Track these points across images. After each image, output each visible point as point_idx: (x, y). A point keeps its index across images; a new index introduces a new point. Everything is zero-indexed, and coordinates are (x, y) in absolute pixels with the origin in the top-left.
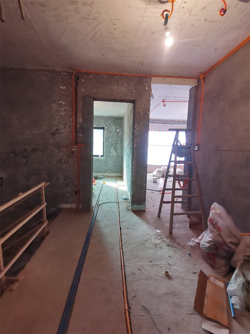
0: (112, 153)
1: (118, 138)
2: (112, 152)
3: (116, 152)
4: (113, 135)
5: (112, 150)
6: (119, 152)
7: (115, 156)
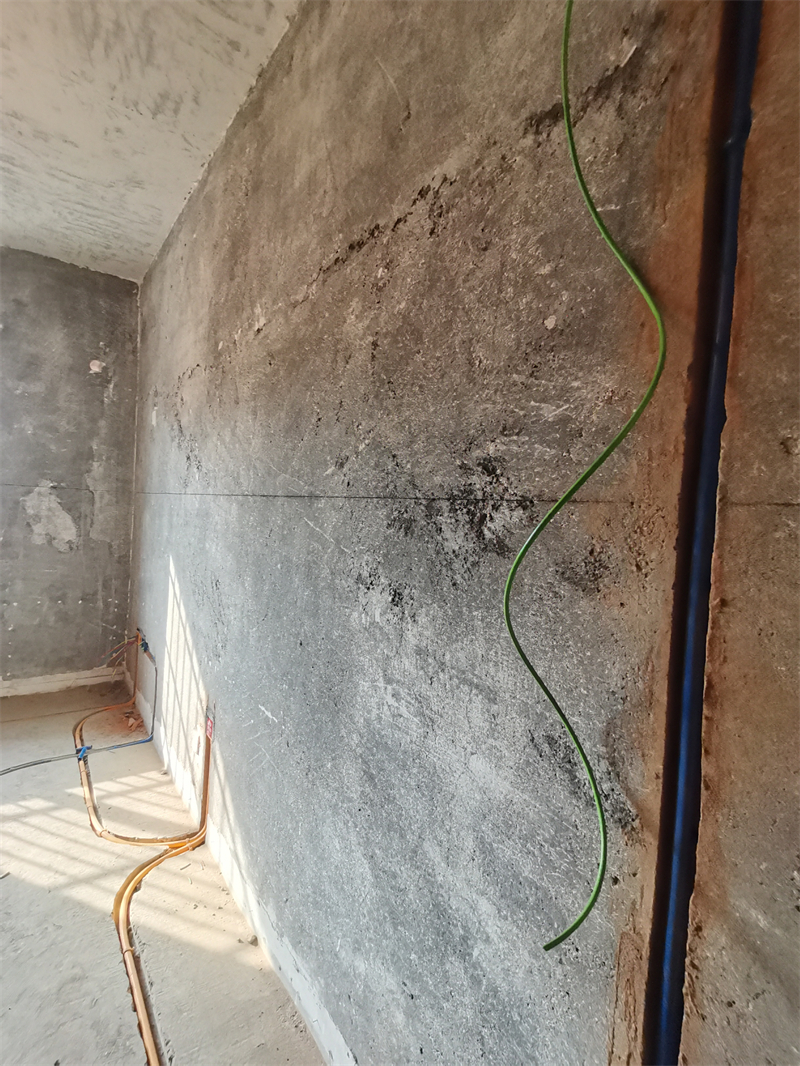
0: (38, 528)
1: (94, 420)
2: (37, 518)
3: (76, 520)
4: (52, 391)
5: (42, 501)
6: (100, 518)
7: (64, 548)
